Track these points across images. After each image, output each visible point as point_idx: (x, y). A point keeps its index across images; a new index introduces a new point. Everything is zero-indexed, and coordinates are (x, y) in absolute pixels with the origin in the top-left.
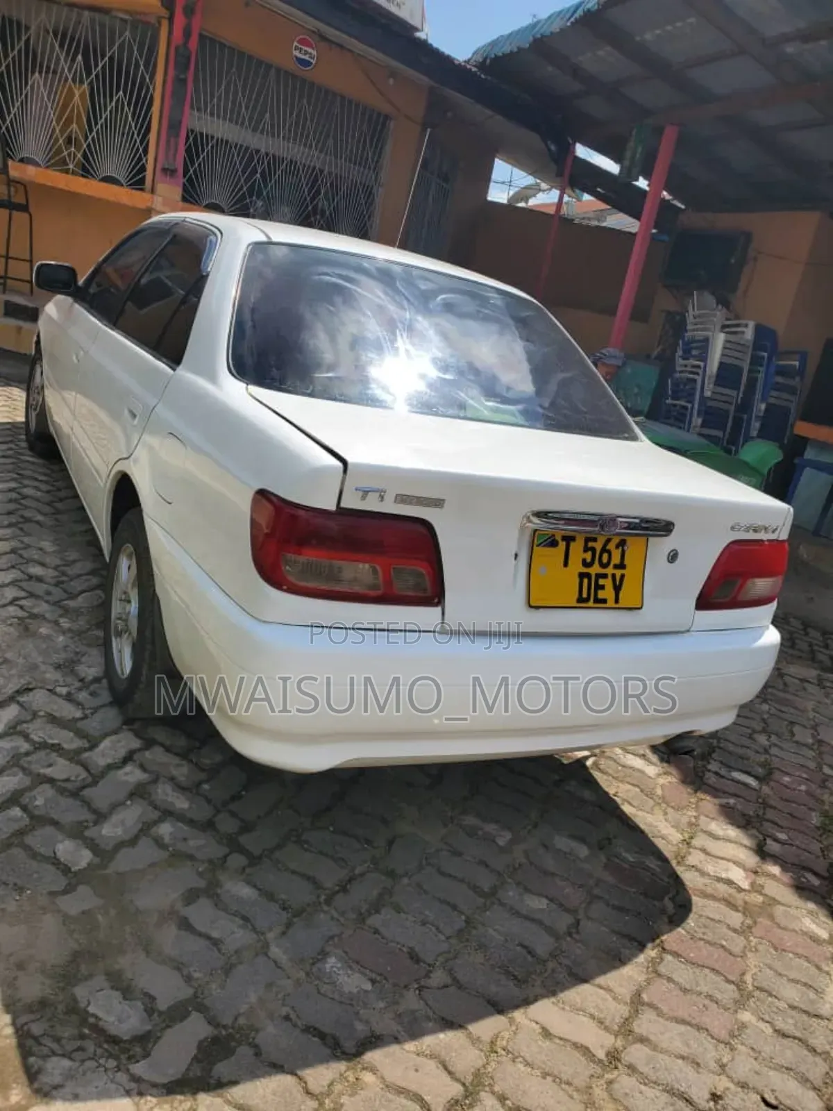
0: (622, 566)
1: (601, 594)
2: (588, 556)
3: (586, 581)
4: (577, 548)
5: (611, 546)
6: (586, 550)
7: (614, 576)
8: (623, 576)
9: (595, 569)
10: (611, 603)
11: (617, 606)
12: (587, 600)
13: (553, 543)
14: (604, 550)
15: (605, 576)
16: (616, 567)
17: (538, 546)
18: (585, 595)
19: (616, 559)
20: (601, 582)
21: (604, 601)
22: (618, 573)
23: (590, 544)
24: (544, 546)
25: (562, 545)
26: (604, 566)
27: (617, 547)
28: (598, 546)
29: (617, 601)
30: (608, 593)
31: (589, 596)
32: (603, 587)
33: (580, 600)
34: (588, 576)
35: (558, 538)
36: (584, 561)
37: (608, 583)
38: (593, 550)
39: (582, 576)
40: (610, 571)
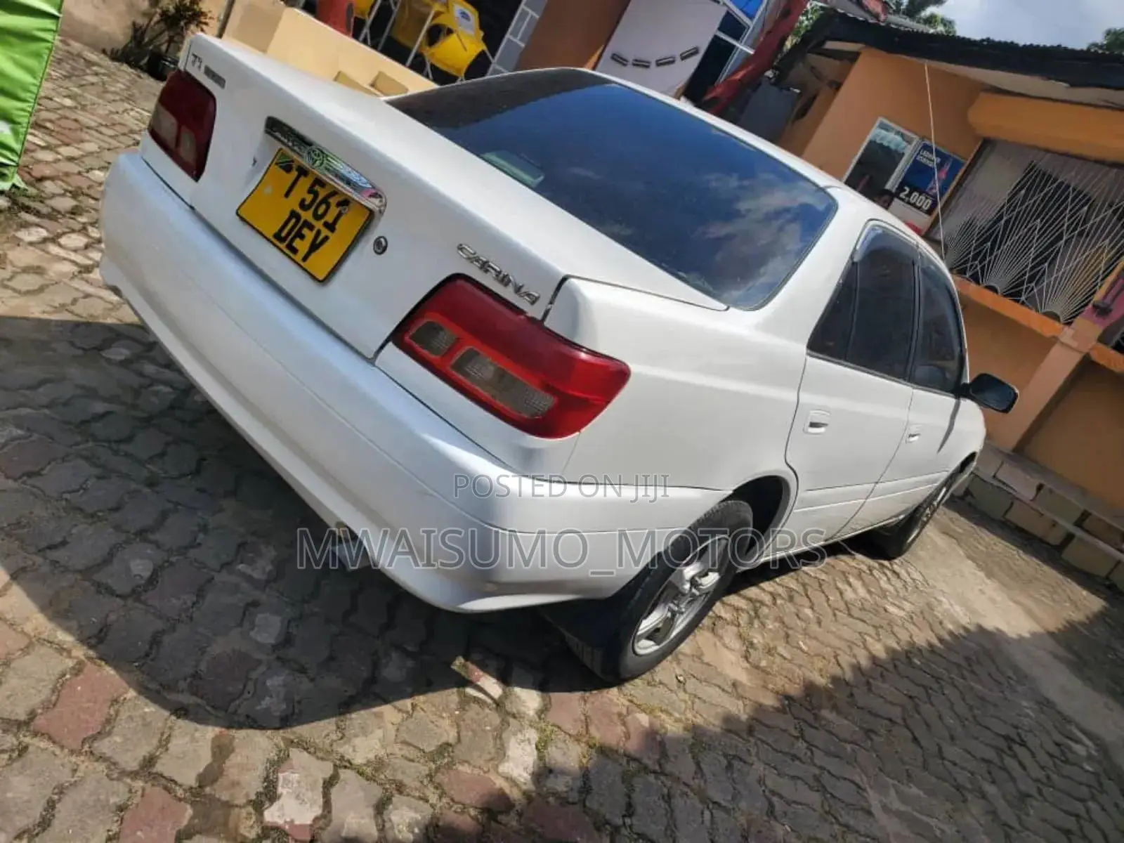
0: (331, 227)
1: (297, 243)
2: (309, 198)
3: (293, 221)
4: (305, 183)
5: (333, 201)
6: (310, 191)
7: (319, 232)
8: (326, 238)
9: (307, 216)
10: (299, 257)
11: (302, 264)
12: (282, 240)
13: (288, 169)
14: (325, 201)
15: (311, 227)
16: (326, 225)
17: (276, 164)
18: (283, 234)
19: (329, 218)
20: (305, 231)
21: (295, 251)
22: (325, 232)
23: (317, 188)
24: (281, 167)
25: (295, 174)
26: (317, 217)
27: (339, 204)
28: (322, 193)
29: (305, 259)
30: (302, 246)
31: (285, 239)
32: (302, 237)
33: (277, 236)
34: (298, 217)
35: (294, 166)
36: (303, 201)
37: (309, 235)
38: (316, 195)
39: (294, 214)
40: (319, 225)
